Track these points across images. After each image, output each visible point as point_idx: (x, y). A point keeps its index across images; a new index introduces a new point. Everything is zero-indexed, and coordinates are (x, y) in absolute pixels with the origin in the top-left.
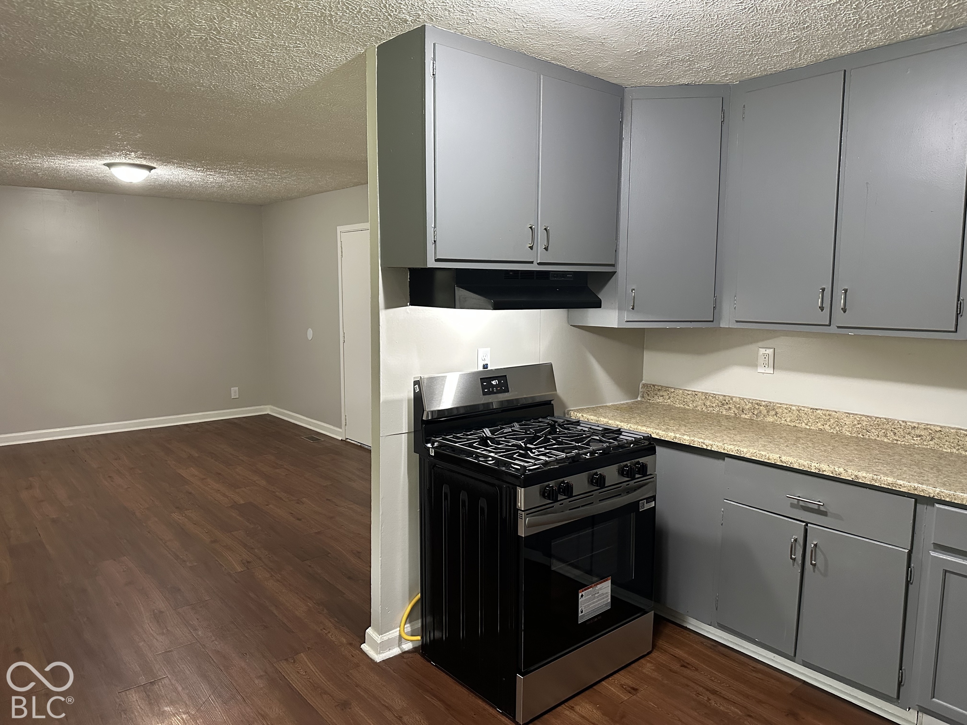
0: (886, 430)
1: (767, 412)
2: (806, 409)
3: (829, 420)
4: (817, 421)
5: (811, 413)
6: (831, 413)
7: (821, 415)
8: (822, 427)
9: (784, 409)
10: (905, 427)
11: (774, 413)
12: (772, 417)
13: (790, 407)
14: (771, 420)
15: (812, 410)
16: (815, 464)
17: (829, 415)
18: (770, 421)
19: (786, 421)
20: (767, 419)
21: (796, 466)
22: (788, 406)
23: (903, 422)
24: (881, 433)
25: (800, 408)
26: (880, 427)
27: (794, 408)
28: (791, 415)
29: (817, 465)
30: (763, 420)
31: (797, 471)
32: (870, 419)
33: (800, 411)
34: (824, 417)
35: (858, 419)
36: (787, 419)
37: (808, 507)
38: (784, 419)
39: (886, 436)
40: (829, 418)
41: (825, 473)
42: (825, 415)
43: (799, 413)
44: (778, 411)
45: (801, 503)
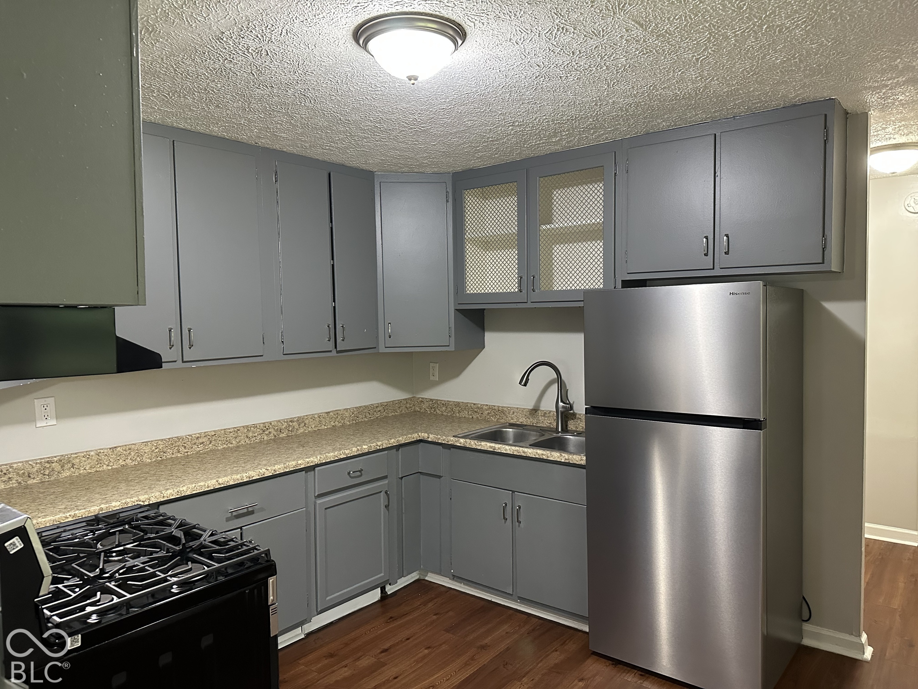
0: (179, 446)
1: (62, 467)
2: (106, 451)
3: (130, 454)
4: (118, 458)
5: (111, 453)
6: (130, 446)
7: (122, 451)
8: (123, 463)
9: (81, 458)
10: (191, 439)
11: (70, 465)
12: (68, 471)
13: (88, 453)
14: (68, 474)
15: (111, 450)
16: (245, 474)
17: (128, 448)
18: (66, 475)
19: (85, 469)
20: (62, 475)
21: (232, 483)
22: (85, 453)
23: (189, 435)
24: (175, 451)
25: (99, 451)
26: (173, 446)
27: (92, 453)
28: (90, 461)
29: (247, 475)
30: (58, 477)
31: (234, 486)
32: (165, 442)
33: (100, 454)
34: (125, 452)
35: (155, 444)
36: (86, 468)
37: (241, 514)
38: (83, 468)
39: (179, 452)
40: (130, 452)
41: (254, 478)
42: (126, 451)
43: (99, 457)
44: (74, 462)
45: (234, 514)
